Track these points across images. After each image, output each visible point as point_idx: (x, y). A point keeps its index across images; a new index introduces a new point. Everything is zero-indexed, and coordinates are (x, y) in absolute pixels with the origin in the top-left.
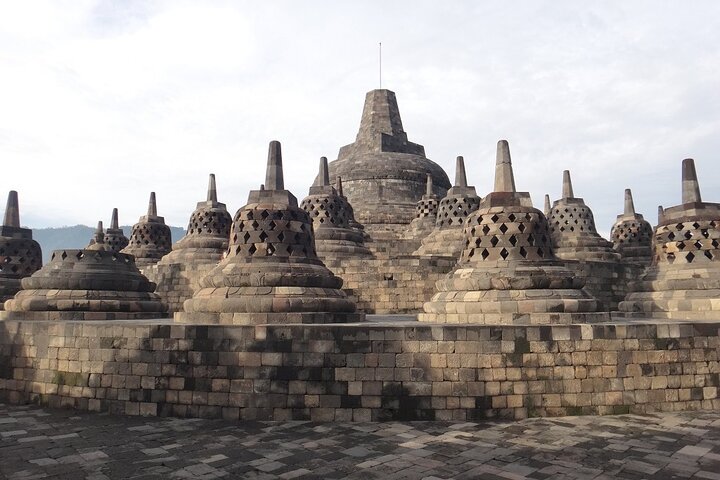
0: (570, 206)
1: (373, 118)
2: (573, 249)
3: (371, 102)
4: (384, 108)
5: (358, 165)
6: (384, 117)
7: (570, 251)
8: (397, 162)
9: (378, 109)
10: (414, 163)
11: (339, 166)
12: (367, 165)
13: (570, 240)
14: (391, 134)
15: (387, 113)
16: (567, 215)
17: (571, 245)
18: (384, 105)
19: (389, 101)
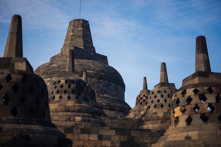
0: (162, 89)
1: (72, 37)
2: (159, 121)
3: (72, 27)
4: (79, 31)
5: (54, 67)
6: (79, 37)
7: (157, 123)
8: (81, 65)
9: (76, 31)
10: (92, 66)
11: (42, 68)
12: (59, 67)
13: (158, 115)
14: (83, 48)
15: (81, 34)
16: (159, 96)
17: (158, 118)
18: (79, 29)
19: (83, 27)
